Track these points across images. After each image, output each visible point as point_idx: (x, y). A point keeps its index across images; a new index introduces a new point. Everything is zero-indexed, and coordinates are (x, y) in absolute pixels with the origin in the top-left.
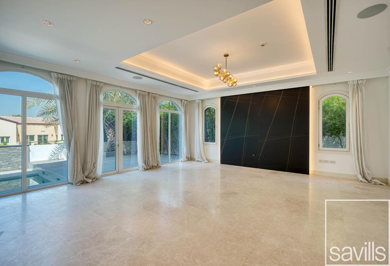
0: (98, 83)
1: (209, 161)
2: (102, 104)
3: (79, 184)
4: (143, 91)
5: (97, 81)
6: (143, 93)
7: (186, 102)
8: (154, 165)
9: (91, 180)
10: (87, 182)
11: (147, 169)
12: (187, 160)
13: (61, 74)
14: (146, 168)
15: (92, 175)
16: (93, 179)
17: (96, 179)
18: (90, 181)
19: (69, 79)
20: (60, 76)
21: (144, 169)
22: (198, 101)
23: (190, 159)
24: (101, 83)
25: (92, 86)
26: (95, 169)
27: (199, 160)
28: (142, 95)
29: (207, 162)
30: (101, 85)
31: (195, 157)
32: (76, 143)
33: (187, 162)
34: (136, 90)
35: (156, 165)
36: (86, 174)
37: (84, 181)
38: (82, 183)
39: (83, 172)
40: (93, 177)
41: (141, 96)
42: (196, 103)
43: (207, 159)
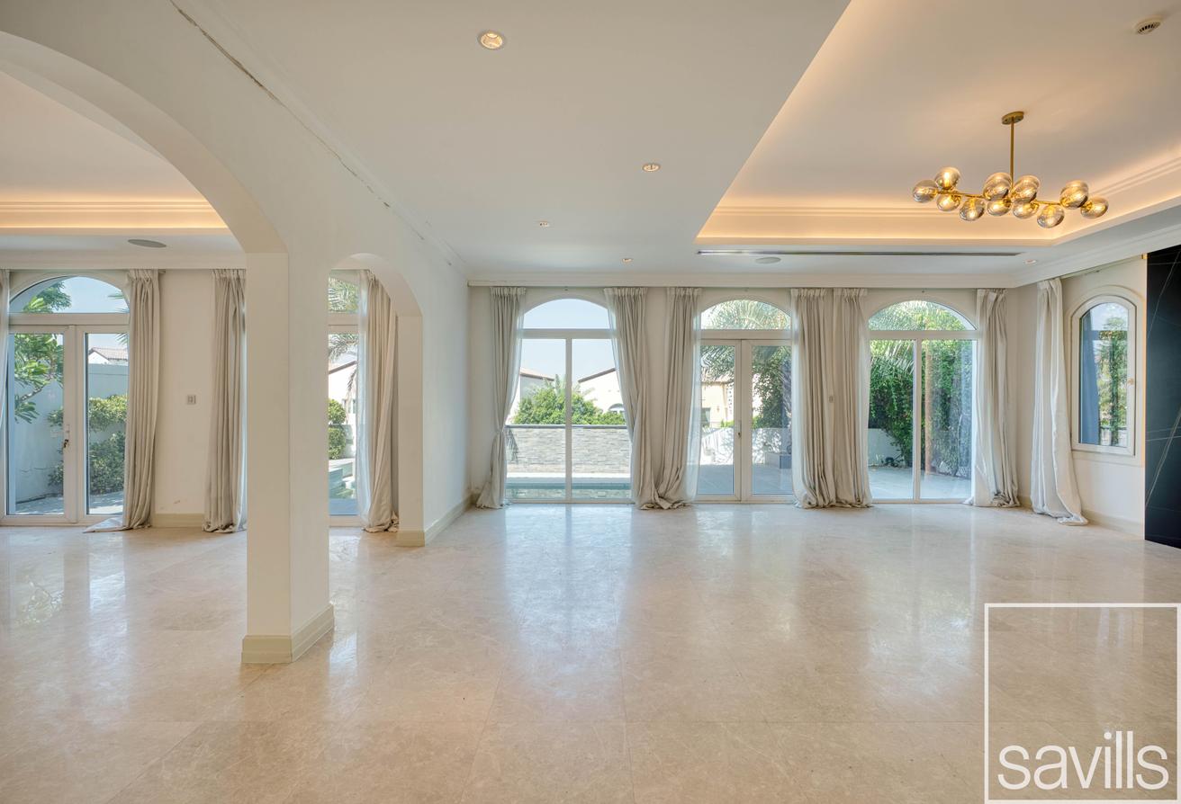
0: (689, 292)
1: (1091, 520)
2: (699, 337)
3: (644, 507)
4: (809, 288)
5: (685, 288)
6: (811, 293)
7: (995, 295)
8: (845, 498)
9: (669, 505)
10: (662, 508)
11: (817, 506)
12: (996, 502)
13: (619, 288)
14: (814, 503)
15: (670, 494)
16: (673, 504)
17: (680, 505)
18: (665, 505)
19: (632, 294)
20: (617, 292)
21: (810, 503)
22: (1045, 286)
23: (1018, 500)
24: (696, 290)
25: (677, 298)
26: (678, 481)
27: (1046, 509)
28: (808, 299)
29: (1086, 521)
30: (695, 294)
31: (1032, 497)
32: (643, 423)
33: (996, 510)
34: (788, 290)
35: (851, 498)
36: (662, 490)
37: (657, 504)
38: (653, 507)
39: (657, 486)
40: (675, 498)
41: (804, 304)
42: (1039, 295)
43: (1083, 513)
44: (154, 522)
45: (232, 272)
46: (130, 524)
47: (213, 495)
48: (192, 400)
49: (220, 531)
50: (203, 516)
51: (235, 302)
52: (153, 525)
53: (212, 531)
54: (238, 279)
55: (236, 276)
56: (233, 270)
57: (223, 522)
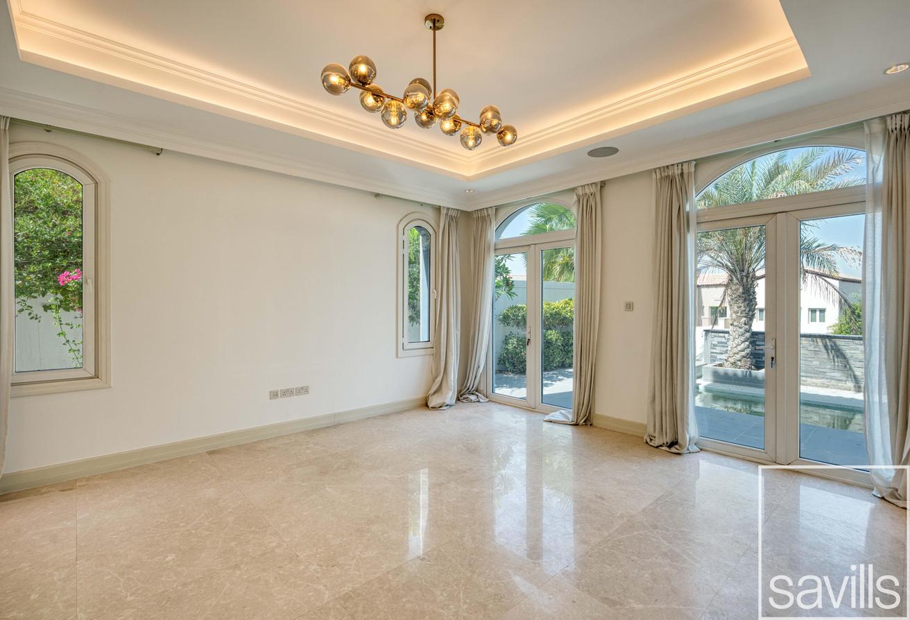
44: (595, 422)
45: (676, 167)
46: (577, 420)
47: (658, 409)
48: (629, 306)
49: (664, 448)
50: (645, 427)
51: (679, 200)
52: (594, 424)
53: (657, 447)
54: (682, 174)
55: (680, 171)
56: (678, 165)
57: (669, 440)
